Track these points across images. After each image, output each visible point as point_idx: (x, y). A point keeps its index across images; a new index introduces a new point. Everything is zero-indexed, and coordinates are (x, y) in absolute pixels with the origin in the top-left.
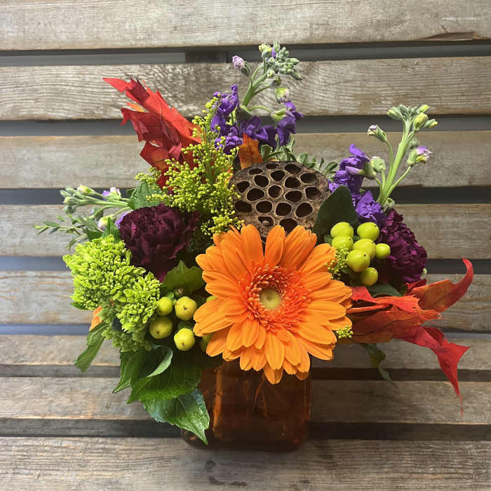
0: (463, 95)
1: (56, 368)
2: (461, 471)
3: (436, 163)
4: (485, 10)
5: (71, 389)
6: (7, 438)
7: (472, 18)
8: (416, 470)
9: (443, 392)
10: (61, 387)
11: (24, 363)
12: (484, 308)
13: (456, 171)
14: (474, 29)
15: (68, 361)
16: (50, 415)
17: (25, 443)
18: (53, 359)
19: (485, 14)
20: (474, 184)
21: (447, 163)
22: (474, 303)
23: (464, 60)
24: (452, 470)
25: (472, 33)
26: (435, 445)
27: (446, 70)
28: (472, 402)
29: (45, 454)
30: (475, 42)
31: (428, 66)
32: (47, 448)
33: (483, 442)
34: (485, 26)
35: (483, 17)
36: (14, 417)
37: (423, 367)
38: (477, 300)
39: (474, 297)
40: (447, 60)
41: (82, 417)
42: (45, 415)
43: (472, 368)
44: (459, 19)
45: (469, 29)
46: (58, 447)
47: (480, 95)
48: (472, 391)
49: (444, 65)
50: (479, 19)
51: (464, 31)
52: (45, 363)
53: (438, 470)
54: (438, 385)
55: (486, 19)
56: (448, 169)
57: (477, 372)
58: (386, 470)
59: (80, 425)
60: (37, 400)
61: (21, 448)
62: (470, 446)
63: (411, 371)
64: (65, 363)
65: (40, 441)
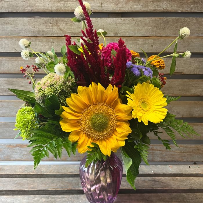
0: (179, 91)
1: (54, 175)
2: (182, 201)
3: (172, 111)
4: (186, 66)
5: (62, 181)
6: (46, 195)
7: (182, 68)
8: (170, 201)
9: (176, 180)
10: (58, 181)
11: (44, 174)
12: (187, 155)
13: (178, 113)
14: (182, 71)
15: (58, 173)
16: (58, 188)
17: (53, 197)
18: (53, 172)
19: (186, 67)
20: (184, 117)
21: (176, 111)
22: (185, 153)
23: (180, 80)
24: (180, 201)
25: (182, 72)
26: (174, 194)
27: (175, 83)
28: (184, 183)
29: (60, 199)
30: (183, 75)
31: (169, 82)
32: (60, 198)
33: (188, 193)
34: (186, 70)
35: (185, 68)
36: (47, 189)
37: (170, 173)
38: (185, 152)
39: (185, 151)
40: (175, 80)
41: (68, 189)
42: (56, 189)
43: (184, 173)
44: (178, 68)
45: (181, 71)
46: (63, 197)
47: (185, 91)
48: (184, 179)
49: (174, 82)
50: (184, 68)
51: (179, 72)
52: (51, 173)
53: (176, 201)
54: (174, 178)
55: (186, 68)
56: (176, 112)
57: (186, 174)
58: (161, 201)
59: (67, 191)
60: (53, 184)
61: (52, 198)
62: (184, 194)
63: (166, 174)
64: (57, 173)
65: (57, 196)
